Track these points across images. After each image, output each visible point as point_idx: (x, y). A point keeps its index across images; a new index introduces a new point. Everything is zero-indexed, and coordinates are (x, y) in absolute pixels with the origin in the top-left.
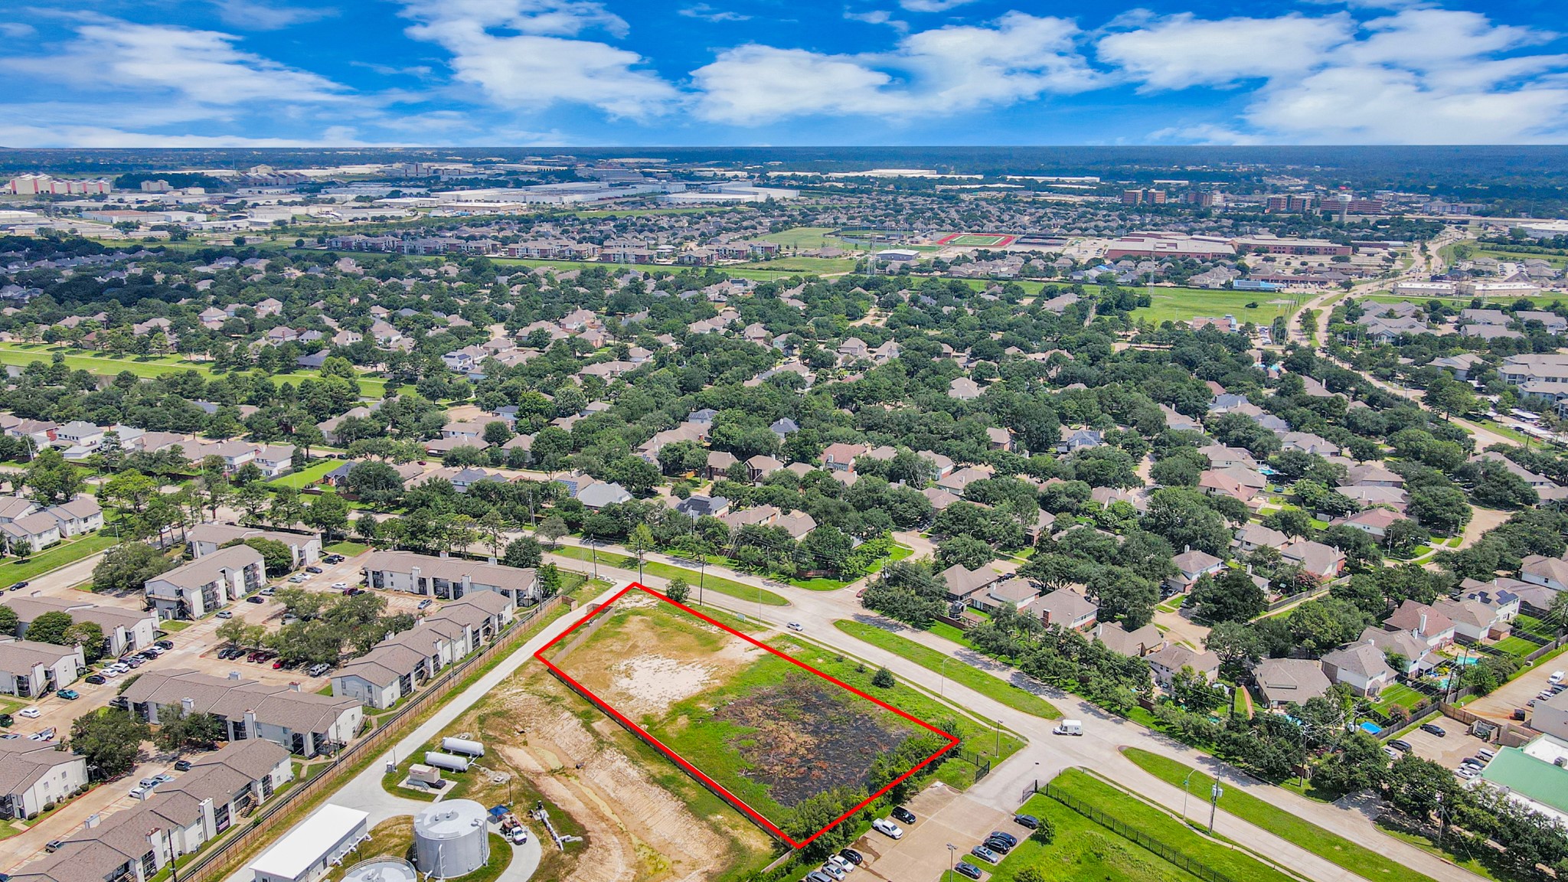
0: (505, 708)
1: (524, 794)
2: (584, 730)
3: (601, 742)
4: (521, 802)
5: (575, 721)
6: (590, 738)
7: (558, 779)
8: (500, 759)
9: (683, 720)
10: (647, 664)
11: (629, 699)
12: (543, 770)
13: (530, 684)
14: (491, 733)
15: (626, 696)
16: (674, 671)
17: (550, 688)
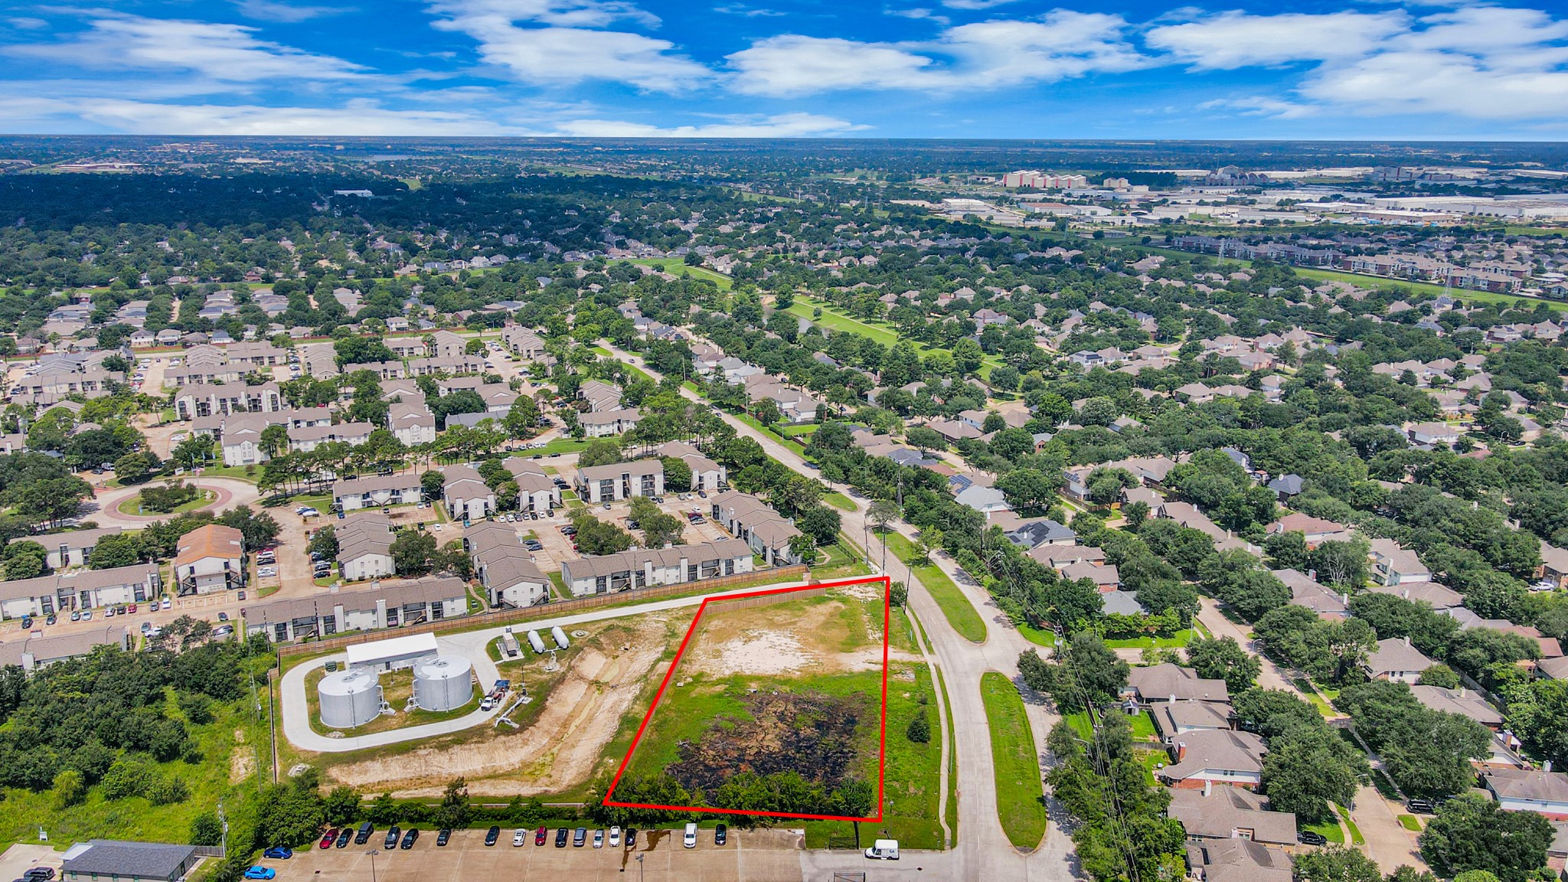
0: (636, 627)
1: (543, 684)
2: (652, 663)
3: (646, 676)
5: (657, 655)
6: (646, 671)
7: (589, 688)
8: (572, 657)
9: (720, 688)
10: (775, 639)
11: (715, 657)
12: (592, 677)
13: (678, 619)
14: (602, 640)
15: (718, 654)
16: (783, 652)
17: (684, 627)
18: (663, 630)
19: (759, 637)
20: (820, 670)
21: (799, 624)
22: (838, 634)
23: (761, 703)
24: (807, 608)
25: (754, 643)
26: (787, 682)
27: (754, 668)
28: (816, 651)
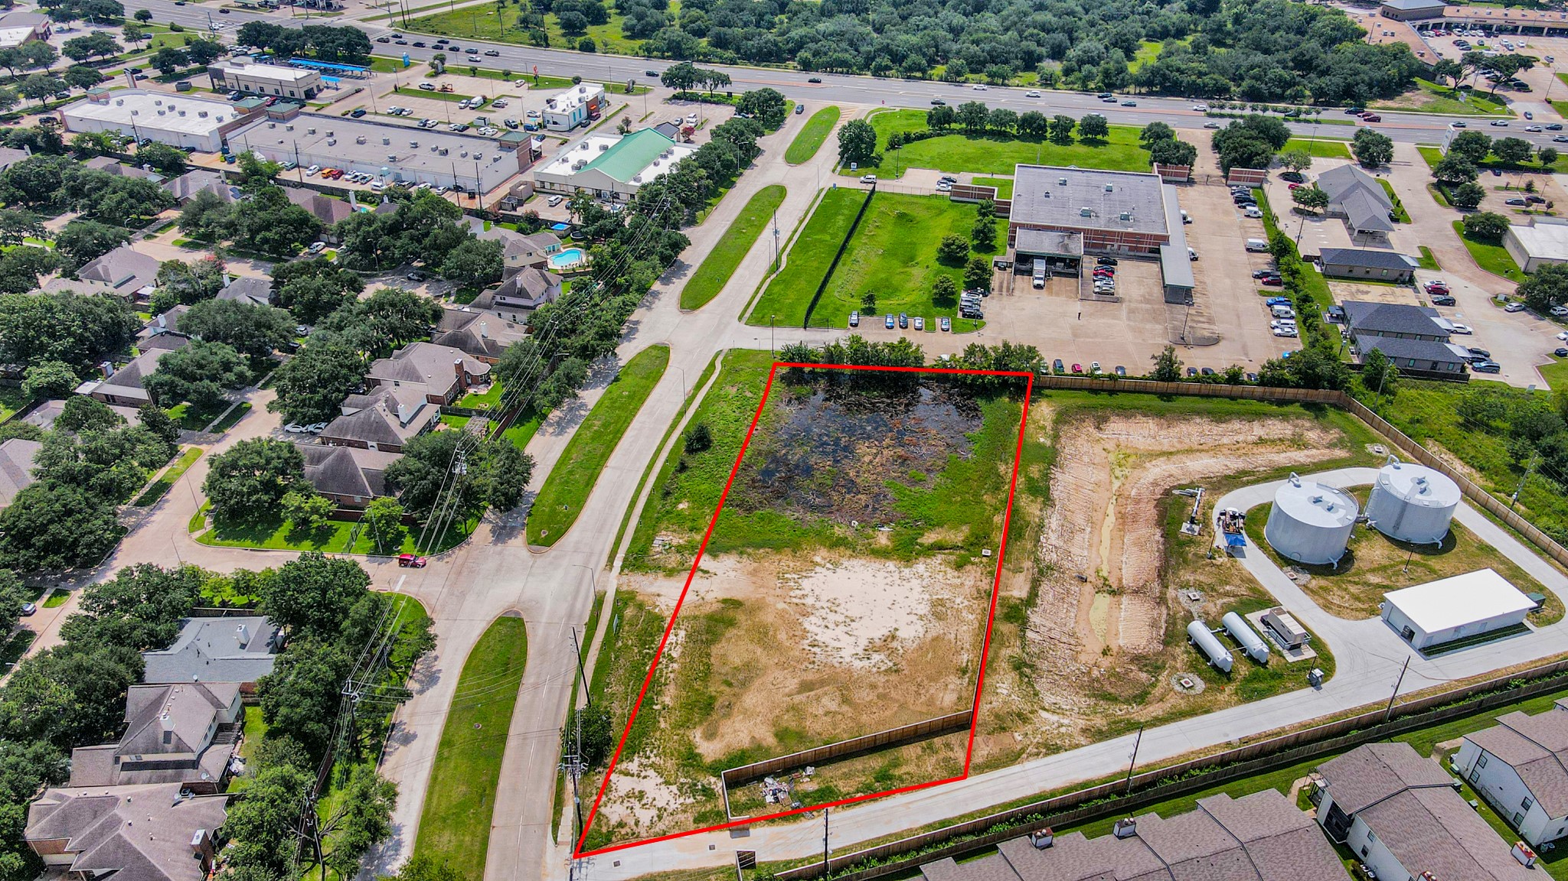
0: (1092, 701)
1: (1185, 561)
2: (1039, 601)
3: (1041, 572)
4: (1195, 555)
5: (1035, 618)
6: (1045, 587)
7: (1120, 580)
8: (1172, 621)
9: (930, 538)
10: (846, 642)
11: (941, 602)
12: (1125, 600)
13: (1022, 718)
14: (1144, 676)
15: (939, 610)
16: (834, 605)
17: (1004, 689)
18: (1041, 685)
19: (871, 648)
20: (786, 561)
21: (792, 684)
22: (733, 650)
23: (875, 509)
24: (770, 740)
25: (879, 633)
26: (837, 543)
27: (881, 574)
28: (781, 606)
